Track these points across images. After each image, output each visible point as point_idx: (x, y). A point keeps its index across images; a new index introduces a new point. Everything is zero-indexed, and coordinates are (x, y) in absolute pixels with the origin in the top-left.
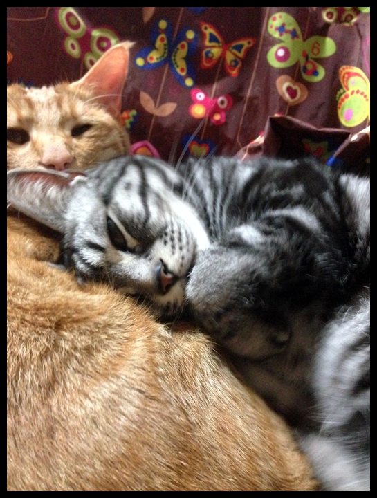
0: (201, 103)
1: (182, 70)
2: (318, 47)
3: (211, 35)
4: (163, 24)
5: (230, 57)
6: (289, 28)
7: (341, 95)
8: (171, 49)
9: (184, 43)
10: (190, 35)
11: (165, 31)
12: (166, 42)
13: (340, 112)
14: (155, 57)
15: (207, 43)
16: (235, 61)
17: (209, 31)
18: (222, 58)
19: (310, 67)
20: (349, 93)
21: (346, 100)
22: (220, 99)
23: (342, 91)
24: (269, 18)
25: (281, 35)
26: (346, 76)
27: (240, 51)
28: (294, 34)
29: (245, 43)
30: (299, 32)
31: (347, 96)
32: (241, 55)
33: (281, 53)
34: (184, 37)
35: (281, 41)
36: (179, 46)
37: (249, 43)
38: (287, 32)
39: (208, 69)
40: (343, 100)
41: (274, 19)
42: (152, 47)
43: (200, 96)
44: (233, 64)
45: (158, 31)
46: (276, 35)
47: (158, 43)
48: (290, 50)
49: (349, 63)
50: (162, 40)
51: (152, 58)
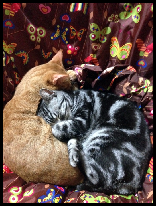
0: (70, 49)
1: (65, 39)
2: (106, 31)
3: (73, 29)
4: (58, 26)
5: (79, 35)
6: (96, 28)
7: (111, 46)
8: (61, 33)
9: (65, 32)
10: (67, 29)
11: (59, 28)
12: (59, 31)
13: (110, 51)
14: (56, 36)
15: (72, 32)
16: (81, 35)
17: (72, 28)
18: (76, 35)
19: (102, 38)
20: (113, 45)
21: (113, 48)
22: (76, 48)
23: (111, 45)
24: (90, 24)
25: (93, 30)
26: (113, 40)
27: (82, 33)
28: (97, 30)
29: (83, 30)
30: (99, 29)
31: (113, 46)
32: (82, 34)
33: (93, 36)
34: (65, 30)
35: (93, 33)
36: (63, 33)
37: (85, 30)
38: (95, 30)
39: (72, 39)
40: (112, 47)
41: (92, 25)
42: (56, 33)
43: (70, 47)
44: (80, 36)
45: (57, 28)
46: (92, 30)
47: (57, 32)
48: (96, 35)
49: (114, 36)
50: (58, 31)
51: (55, 36)
